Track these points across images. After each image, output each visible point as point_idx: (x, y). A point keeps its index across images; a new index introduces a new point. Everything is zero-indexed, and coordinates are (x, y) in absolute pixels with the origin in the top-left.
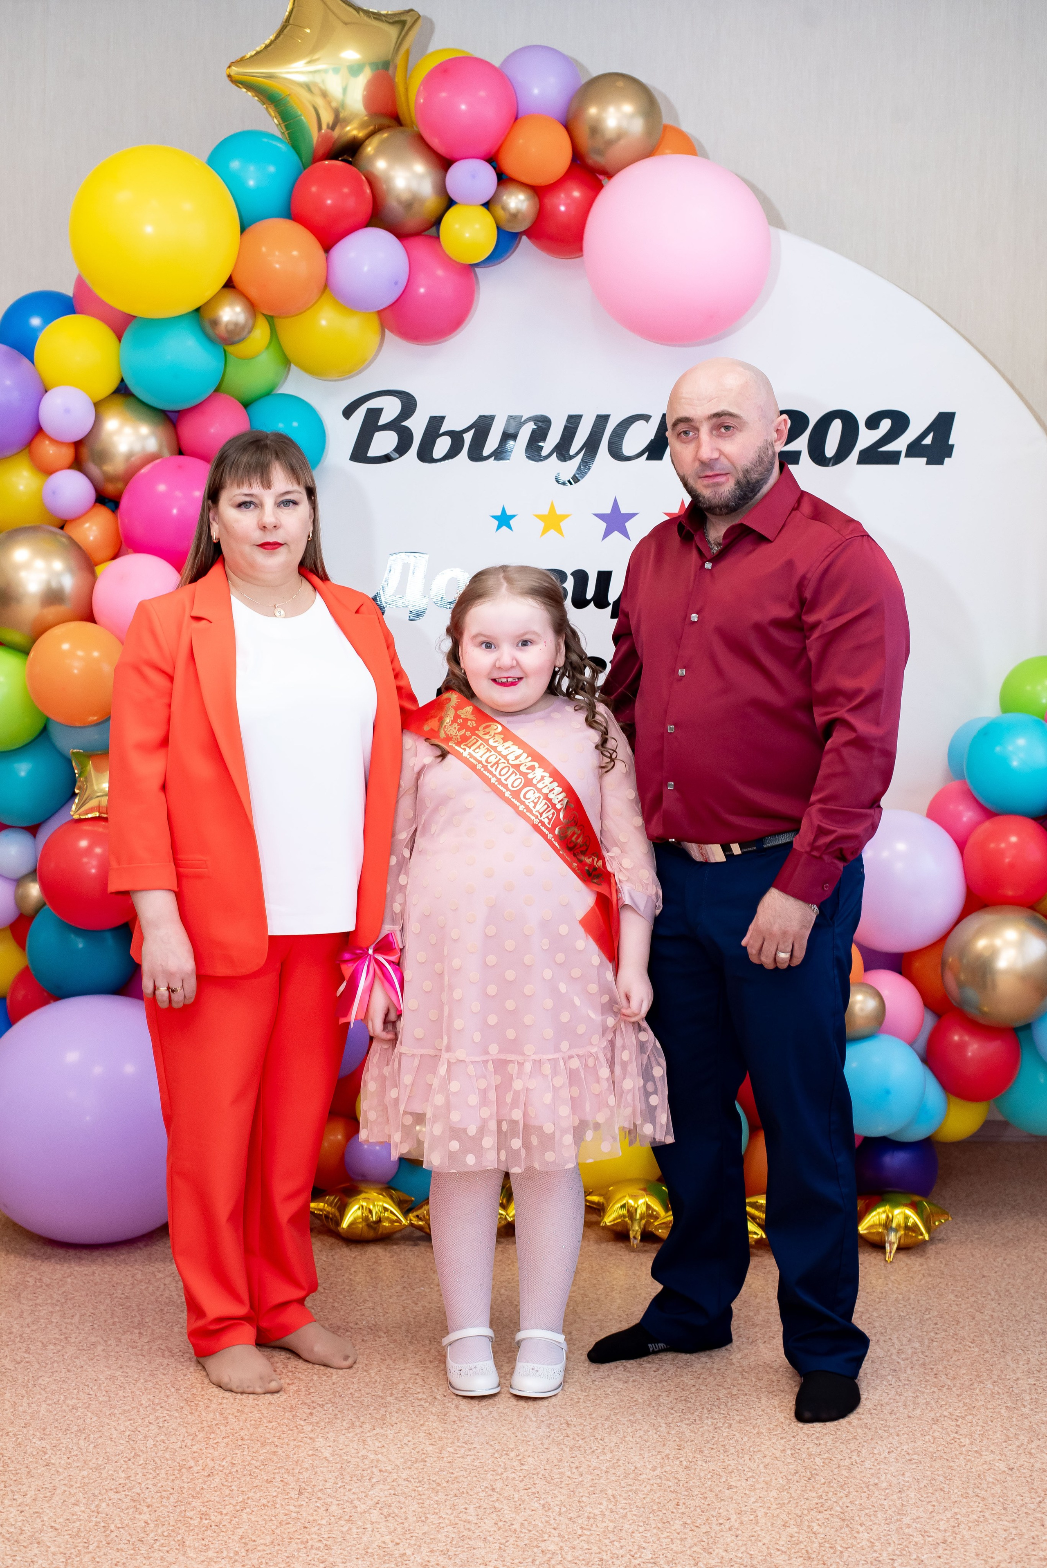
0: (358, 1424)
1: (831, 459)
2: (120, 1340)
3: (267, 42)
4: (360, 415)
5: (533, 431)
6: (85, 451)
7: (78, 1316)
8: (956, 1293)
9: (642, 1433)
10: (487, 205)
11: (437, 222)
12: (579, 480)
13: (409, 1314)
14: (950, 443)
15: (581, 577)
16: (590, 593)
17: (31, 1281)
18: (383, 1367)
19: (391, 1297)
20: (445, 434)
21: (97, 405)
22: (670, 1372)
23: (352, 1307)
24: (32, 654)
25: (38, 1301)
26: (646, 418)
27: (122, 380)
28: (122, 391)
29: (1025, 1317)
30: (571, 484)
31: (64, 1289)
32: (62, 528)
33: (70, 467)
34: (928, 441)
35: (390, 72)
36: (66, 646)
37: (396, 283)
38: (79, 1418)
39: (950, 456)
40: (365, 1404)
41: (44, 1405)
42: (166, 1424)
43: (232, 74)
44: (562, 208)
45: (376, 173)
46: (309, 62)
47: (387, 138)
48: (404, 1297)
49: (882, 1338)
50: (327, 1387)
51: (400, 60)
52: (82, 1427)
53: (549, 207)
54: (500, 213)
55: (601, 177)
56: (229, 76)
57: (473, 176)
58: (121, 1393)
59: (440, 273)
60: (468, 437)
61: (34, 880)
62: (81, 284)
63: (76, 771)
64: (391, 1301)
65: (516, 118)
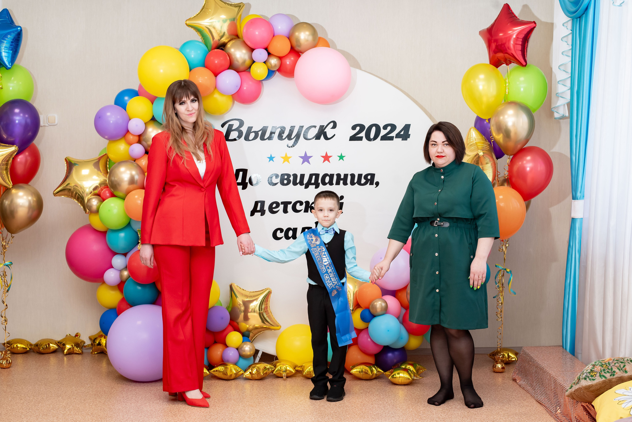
0: (224, 419)
1: (372, 139)
2: (153, 402)
3: (198, 13)
4: (226, 126)
5: (280, 131)
6: (142, 138)
7: (140, 397)
8: (407, 390)
9: (307, 420)
10: (265, 62)
11: (250, 67)
12: (294, 146)
13: (241, 396)
14: (409, 134)
15: (295, 176)
16: (298, 181)
17: (126, 390)
18: (232, 407)
19: (235, 392)
20: (252, 132)
21: (145, 124)
22: (317, 408)
23: (223, 395)
24: (126, 199)
25: (128, 394)
26: (315, 127)
27: (153, 116)
28: (153, 119)
29: (427, 395)
30: (292, 147)
31: (136, 392)
32: (135, 161)
33: (137, 143)
34: (402, 133)
35: (235, 21)
36: (136, 197)
37: (237, 86)
38: (142, 418)
39: (409, 138)
40: (227, 415)
41: (132, 416)
42: (168, 419)
43: (187, 23)
44: (288, 63)
45: (231, 52)
46: (211, 19)
47: (234, 43)
48: (240, 392)
49: (383, 400)
50: (216, 412)
51: (238, 17)
52: (143, 420)
53: (284, 63)
54: (269, 65)
55: (300, 53)
56: (186, 24)
57: (260, 54)
58: (154, 413)
59: (251, 83)
60: (260, 133)
61: (125, 270)
62: (141, 86)
63: (139, 235)
64: (236, 393)
65: (274, 36)
